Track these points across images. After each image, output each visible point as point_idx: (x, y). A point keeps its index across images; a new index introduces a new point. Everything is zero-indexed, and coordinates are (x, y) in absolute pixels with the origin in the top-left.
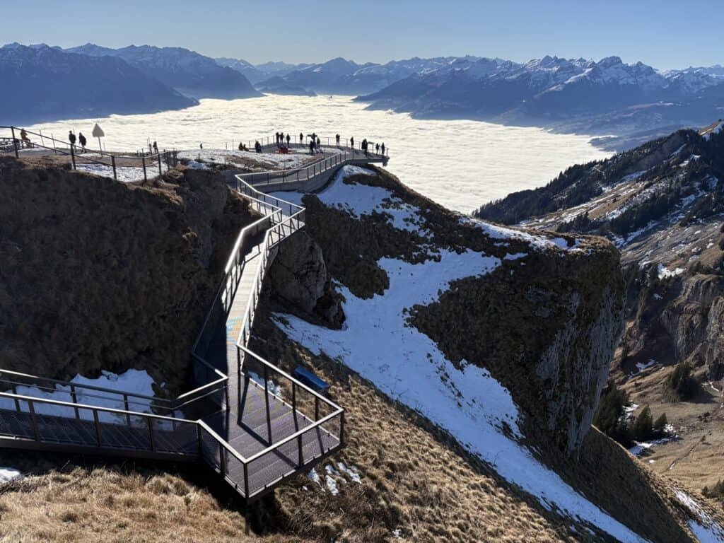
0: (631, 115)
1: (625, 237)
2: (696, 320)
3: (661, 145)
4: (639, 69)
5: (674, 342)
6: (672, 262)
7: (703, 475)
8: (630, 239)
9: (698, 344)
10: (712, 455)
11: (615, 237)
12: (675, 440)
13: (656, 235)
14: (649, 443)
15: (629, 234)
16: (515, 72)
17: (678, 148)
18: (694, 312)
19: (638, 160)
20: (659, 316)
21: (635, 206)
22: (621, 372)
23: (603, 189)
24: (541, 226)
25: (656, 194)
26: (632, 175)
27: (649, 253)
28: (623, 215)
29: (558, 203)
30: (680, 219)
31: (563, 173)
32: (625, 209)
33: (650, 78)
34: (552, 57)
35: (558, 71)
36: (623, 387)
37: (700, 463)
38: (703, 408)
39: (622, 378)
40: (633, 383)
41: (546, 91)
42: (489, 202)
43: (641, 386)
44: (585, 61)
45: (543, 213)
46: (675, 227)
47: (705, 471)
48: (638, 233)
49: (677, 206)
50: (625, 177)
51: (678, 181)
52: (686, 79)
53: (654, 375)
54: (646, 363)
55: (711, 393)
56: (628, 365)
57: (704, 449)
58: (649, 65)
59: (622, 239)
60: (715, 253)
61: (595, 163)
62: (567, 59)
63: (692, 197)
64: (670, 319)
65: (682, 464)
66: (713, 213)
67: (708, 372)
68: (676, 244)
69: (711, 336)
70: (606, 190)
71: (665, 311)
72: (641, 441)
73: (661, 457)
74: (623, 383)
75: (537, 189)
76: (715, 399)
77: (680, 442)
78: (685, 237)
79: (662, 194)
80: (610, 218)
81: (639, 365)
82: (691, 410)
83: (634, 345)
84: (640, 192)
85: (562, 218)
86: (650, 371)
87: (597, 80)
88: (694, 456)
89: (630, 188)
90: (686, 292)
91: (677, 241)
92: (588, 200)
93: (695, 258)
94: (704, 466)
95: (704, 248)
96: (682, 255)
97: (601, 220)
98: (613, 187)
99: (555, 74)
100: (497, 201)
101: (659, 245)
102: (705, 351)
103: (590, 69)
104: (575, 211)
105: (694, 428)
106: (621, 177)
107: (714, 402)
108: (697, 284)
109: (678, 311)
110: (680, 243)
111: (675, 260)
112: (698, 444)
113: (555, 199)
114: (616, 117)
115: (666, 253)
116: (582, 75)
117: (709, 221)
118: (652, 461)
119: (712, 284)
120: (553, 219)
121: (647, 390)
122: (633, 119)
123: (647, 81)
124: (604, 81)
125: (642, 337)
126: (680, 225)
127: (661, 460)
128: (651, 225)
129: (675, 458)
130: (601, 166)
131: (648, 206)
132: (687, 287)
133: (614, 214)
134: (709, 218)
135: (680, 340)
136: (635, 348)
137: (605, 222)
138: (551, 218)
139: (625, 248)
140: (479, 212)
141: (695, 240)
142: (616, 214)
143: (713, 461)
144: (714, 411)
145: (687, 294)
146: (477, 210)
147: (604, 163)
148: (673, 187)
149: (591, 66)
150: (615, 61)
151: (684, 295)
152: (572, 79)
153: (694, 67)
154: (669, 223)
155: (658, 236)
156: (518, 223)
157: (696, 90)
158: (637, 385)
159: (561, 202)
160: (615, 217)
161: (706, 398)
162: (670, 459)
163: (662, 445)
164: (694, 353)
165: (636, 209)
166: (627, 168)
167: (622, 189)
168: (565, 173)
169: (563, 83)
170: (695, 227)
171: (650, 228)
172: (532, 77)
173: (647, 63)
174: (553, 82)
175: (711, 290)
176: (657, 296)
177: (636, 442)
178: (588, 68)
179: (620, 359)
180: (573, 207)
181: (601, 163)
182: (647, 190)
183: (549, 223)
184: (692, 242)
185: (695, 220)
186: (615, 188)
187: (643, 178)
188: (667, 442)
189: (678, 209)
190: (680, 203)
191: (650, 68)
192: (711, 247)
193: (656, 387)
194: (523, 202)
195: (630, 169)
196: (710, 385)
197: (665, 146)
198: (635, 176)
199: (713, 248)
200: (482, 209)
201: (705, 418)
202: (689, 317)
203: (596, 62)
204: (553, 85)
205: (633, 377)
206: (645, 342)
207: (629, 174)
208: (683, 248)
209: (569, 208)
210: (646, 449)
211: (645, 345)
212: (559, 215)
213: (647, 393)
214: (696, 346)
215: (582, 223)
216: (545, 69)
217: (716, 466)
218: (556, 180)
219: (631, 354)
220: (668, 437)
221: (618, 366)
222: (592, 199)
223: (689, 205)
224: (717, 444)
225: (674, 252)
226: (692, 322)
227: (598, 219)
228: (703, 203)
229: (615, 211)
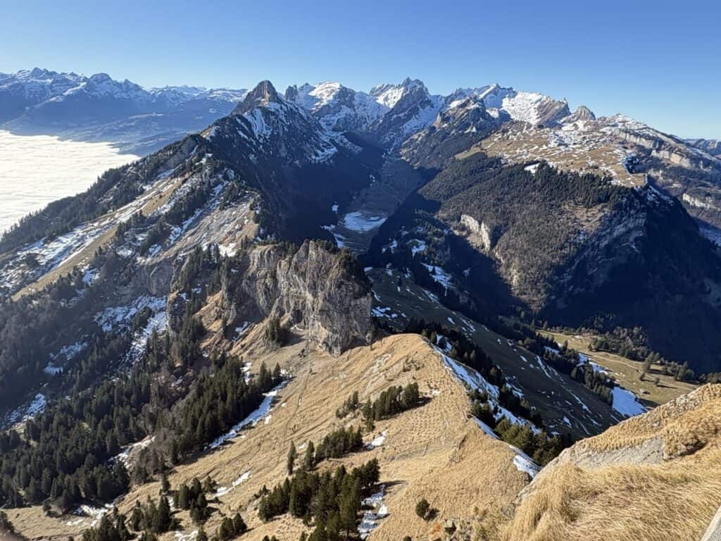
0: (132, 124)
1: (181, 226)
2: (269, 281)
3: (180, 147)
4: (128, 86)
5: (257, 303)
6: (224, 239)
7: (325, 400)
8: (185, 227)
9: (275, 299)
10: (322, 381)
11: (173, 228)
12: (291, 379)
13: (204, 220)
14: (274, 390)
15: (183, 223)
16: (6, 82)
17: (193, 149)
18: (265, 277)
19: (166, 160)
20: (240, 287)
21: (180, 200)
22: (226, 340)
23: (144, 187)
24: (97, 230)
25: (194, 187)
26: (165, 173)
27: (205, 235)
28: (173, 208)
29: (105, 206)
30: (218, 205)
31: (100, 177)
32: (172, 203)
33: (139, 93)
34: (42, 69)
35: (52, 83)
36: (232, 352)
37: (317, 390)
38: (298, 347)
39: (228, 345)
40: (239, 346)
41: (47, 101)
42: (28, 214)
43: (246, 346)
44: (76, 75)
45: (95, 217)
46: (216, 211)
47: (324, 395)
48: (190, 221)
49: (212, 195)
50: (159, 176)
51: (206, 175)
52: (167, 95)
53: (252, 334)
54: (242, 326)
55: (299, 333)
56: (229, 333)
57: (315, 378)
58: (135, 83)
59: (179, 228)
60: (251, 227)
61: (128, 166)
62: (59, 72)
63: (220, 187)
64: (249, 286)
65: (306, 396)
66: (239, 197)
67: (291, 318)
68: (222, 225)
69: (284, 291)
70: (147, 188)
71: (244, 281)
72: (267, 391)
73: (288, 398)
74: (230, 348)
75: (78, 195)
76: (304, 337)
77: (295, 379)
78: (226, 219)
79: (198, 187)
80: (164, 212)
81: (237, 330)
82: (291, 351)
83: (229, 315)
84: (180, 187)
85: (117, 219)
86: (248, 331)
87: (94, 93)
88: (310, 387)
89: (167, 184)
90: (254, 262)
91: (222, 222)
92: (133, 199)
93: (240, 233)
94: (322, 392)
95: (243, 225)
96: (230, 233)
97: (156, 215)
98: (152, 185)
99: (51, 87)
100: (37, 212)
101: (210, 228)
102: (282, 303)
103: (85, 83)
104: (125, 210)
105: (299, 365)
106: (156, 176)
107: (304, 340)
108: (262, 255)
109: (253, 279)
110: (224, 223)
111: (227, 238)
112: (308, 376)
113: (101, 202)
114: (121, 126)
115: (217, 233)
116: (78, 88)
117: (239, 203)
118: (283, 405)
119: (272, 252)
120: (107, 222)
121: (251, 348)
122: (136, 128)
123: (138, 96)
124: (100, 93)
125: (233, 307)
126: (220, 209)
127: (289, 401)
128: (198, 213)
129: (298, 395)
130: (135, 168)
131: (190, 198)
132: (254, 258)
133: (165, 208)
134: (238, 201)
135: (262, 300)
136: (230, 317)
137: (160, 216)
138: (104, 221)
139: (184, 235)
140: (19, 226)
141: (235, 219)
142: (166, 208)
143: (325, 385)
144: (306, 347)
145: (255, 264)
146: (16, 225)
147: (136, 165)
148: (204, 180)
149: (84, 81)
150: (104, 78)
151: (253, 265)
152: (69, 92)
153: (170, 86)
154: (210, 209)
155: (207, 220)
156: (72, 230)
157: (177, 105)
158: (242, 346)
159: (109, 204)
160: (167, 210)
161: (298, 339)
162: (295, 397)
163: (284, 389)
164: (275, 307)
165: (182, 202)
166: (159, 168)
167: (161, 186)
168: (103, 177)
169: (61, 95)
170: (231, 209)
171: (198, 215)
172: (26, 88)
173: (133, 81)
174: (51, 94)
175: (272, 257)
176: (233, 271)
177: (264, 394)
178: (82, 82)
179: (222, 329)
180: (122, 206)
181: (133, 165)
182: (185, 185)
183: (105, 225)
184: (232, 221)
185: (229, 204)
186: (154, 186)
187: (175, 175)
188: (286, 384)
189: (214, 197)
190: (212, 191)
191: (136, 85)
192: (248, 222)
193: (257, 343)
194: (68, 209)
195: (161, 169)
196: (295, 328)
197: (184, 148)
198: (167, 174)
199: (250, 223)
200: (21, 222)
201: (303, 354)
202: (263, 281)
203: (89, 77)
204: (52, 97)
205: (236, 341)
206: (237, 310)
207: (161, 172)
208: (229, 227)
209: (118, 208)
210: (274, 397)
211: (237, 312)
212: (112, 216)
213: (252, 350)
214: (274, 302)
215: (139, 220)
216: (38, 81)
217: (329, 389)
218: (95, 184)
219: (229, 322)
220: (285, 380)
221: (222, 337)
222: (137, 198)
223: (220, 193)
224: (321, 370)
225: (223, 231)
226: (266, 284)
227: (153, 214)
228: (231, 190)
229: (165, 206)
